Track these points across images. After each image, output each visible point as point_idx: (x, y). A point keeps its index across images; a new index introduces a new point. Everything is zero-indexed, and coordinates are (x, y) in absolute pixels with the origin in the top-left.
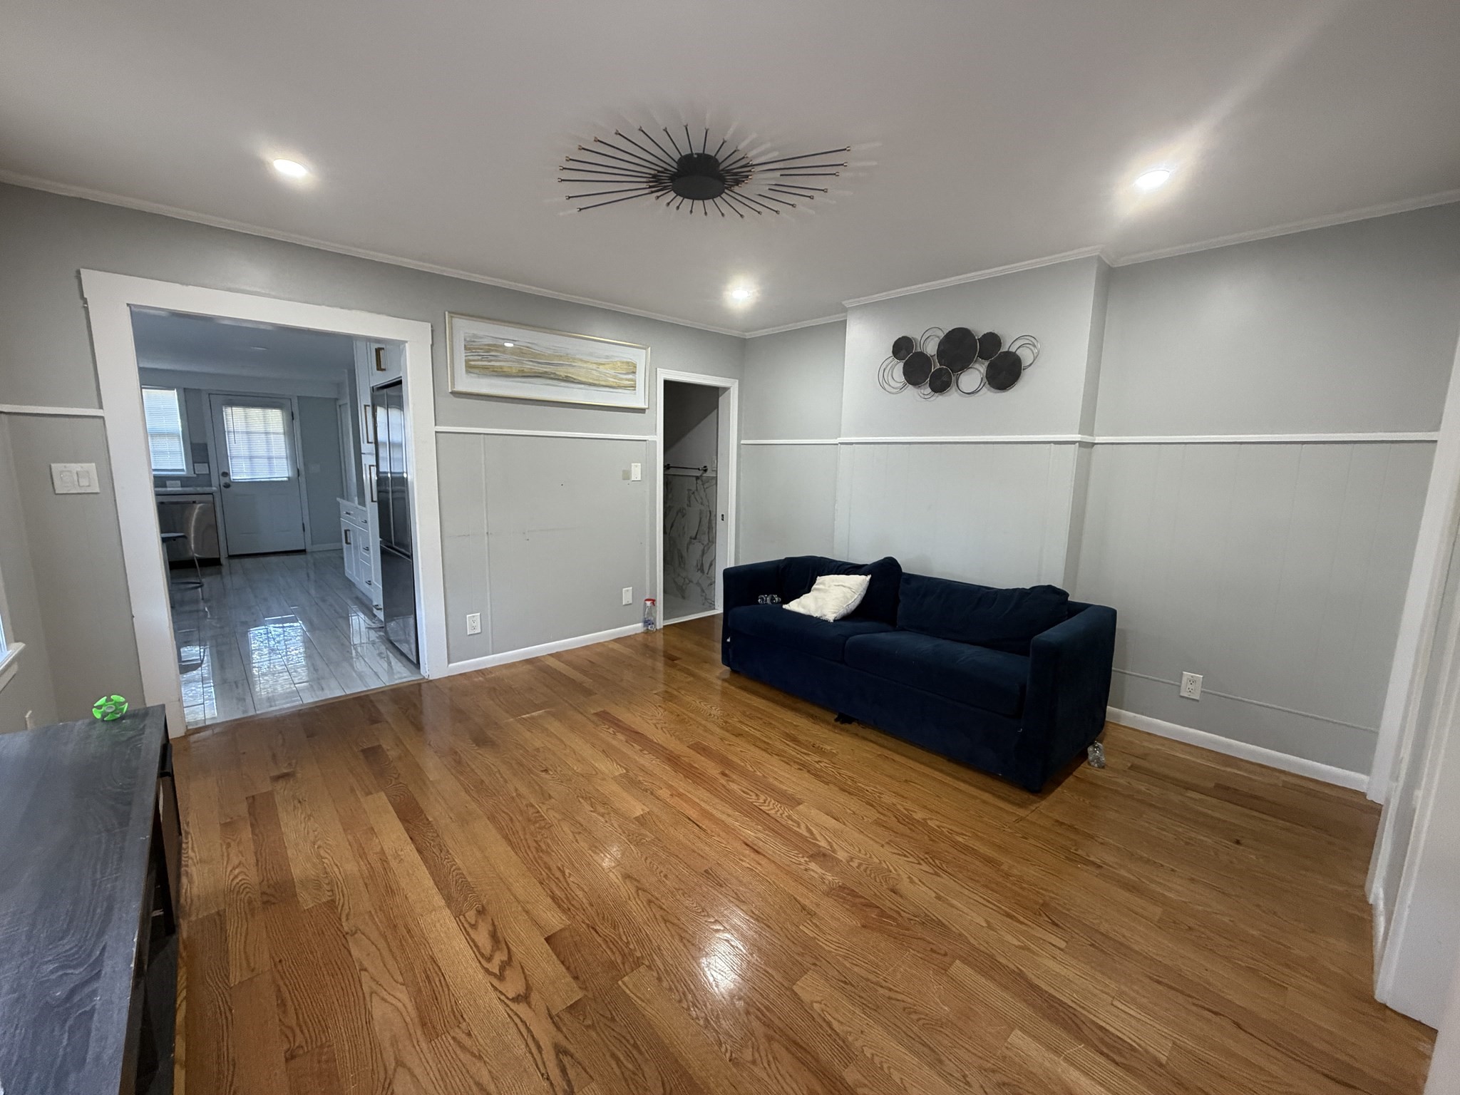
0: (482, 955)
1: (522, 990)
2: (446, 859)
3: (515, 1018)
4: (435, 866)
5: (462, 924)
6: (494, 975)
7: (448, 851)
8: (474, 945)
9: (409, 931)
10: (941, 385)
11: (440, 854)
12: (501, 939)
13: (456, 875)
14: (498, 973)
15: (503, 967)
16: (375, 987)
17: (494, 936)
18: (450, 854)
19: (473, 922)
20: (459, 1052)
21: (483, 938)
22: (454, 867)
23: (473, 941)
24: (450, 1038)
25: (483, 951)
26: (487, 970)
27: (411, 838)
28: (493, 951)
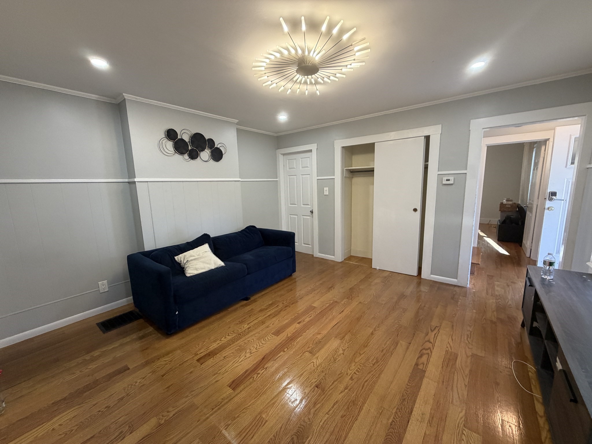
0: (429, 356)
1: (428, 343)
2: (407, 394)
3: (435, 341)
4: (413, 395)
5: (425, 368)
6: (430, 350)
7: (402, 396)
8: (428, 360)
9: (443, 382)
10: (193, 156)
11: (407, 398)
12: (420, 354)
13: (411, 383)
14: (429, 350)
15: (427, 349)
16: (465, 378)
17: (421, 356)
18: (403, 394)
19: (422, 365)
20: (452, 347)
21: (424, 359)
22: (408, 387)
23: (427, 361)
24: (452, 350)
25: (427, 357)
26: (431, 352)
27: (408, 422)
28: (425, 354)
